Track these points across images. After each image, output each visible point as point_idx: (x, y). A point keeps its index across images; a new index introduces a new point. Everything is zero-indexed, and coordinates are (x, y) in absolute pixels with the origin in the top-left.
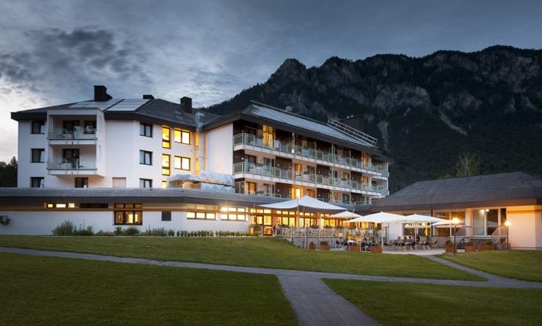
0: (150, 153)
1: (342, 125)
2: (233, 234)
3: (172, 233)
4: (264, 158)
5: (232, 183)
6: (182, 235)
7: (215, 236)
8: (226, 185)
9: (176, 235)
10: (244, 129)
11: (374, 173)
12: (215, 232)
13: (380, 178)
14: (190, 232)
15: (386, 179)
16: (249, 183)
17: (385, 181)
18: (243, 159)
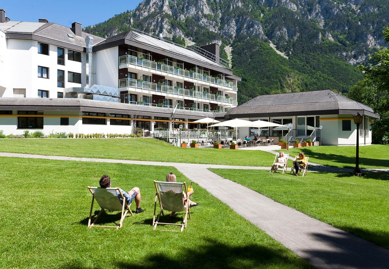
0: (47, 69)
1: (202, 50)
2: (120, 136)
3: (71, 136)
4: (143, 75)
5: (118, 94)
6: (80, 137)
7: (106, 137)
8: (113, 97)
9: (74, 137)
10: (127, 51)
11: (227, 88)
12: (106, 134)
13: (231, 92)
14: (86, 134)
15: (236, 93)
16: (131, 95)
17: (235, 94)
18: (126, 75)
